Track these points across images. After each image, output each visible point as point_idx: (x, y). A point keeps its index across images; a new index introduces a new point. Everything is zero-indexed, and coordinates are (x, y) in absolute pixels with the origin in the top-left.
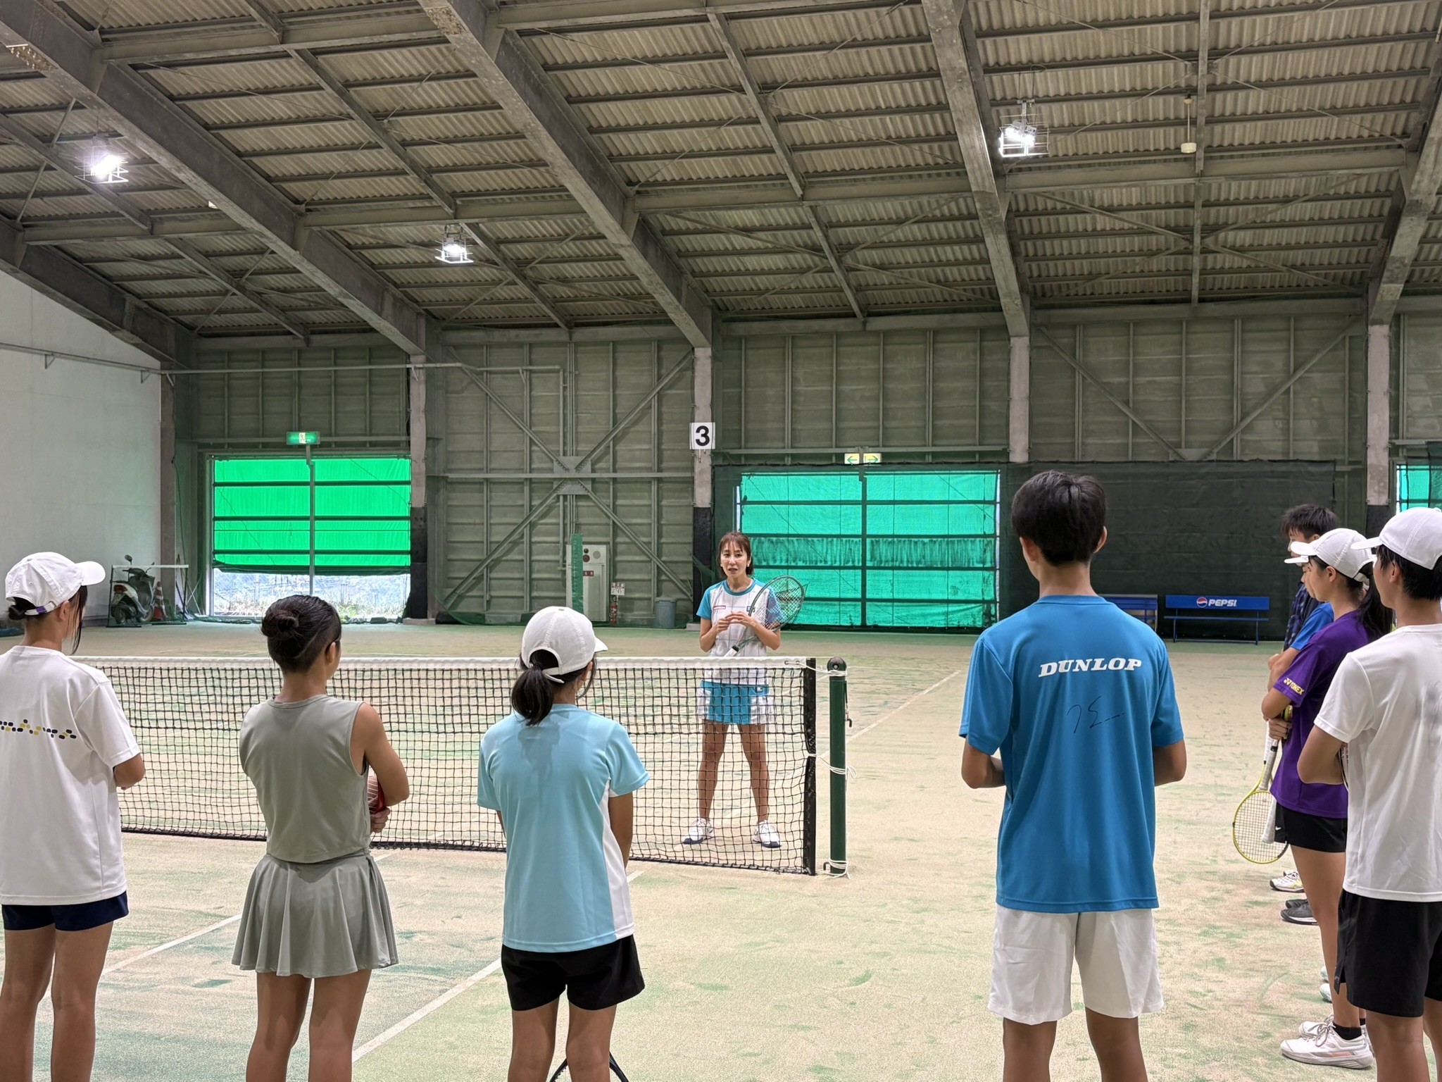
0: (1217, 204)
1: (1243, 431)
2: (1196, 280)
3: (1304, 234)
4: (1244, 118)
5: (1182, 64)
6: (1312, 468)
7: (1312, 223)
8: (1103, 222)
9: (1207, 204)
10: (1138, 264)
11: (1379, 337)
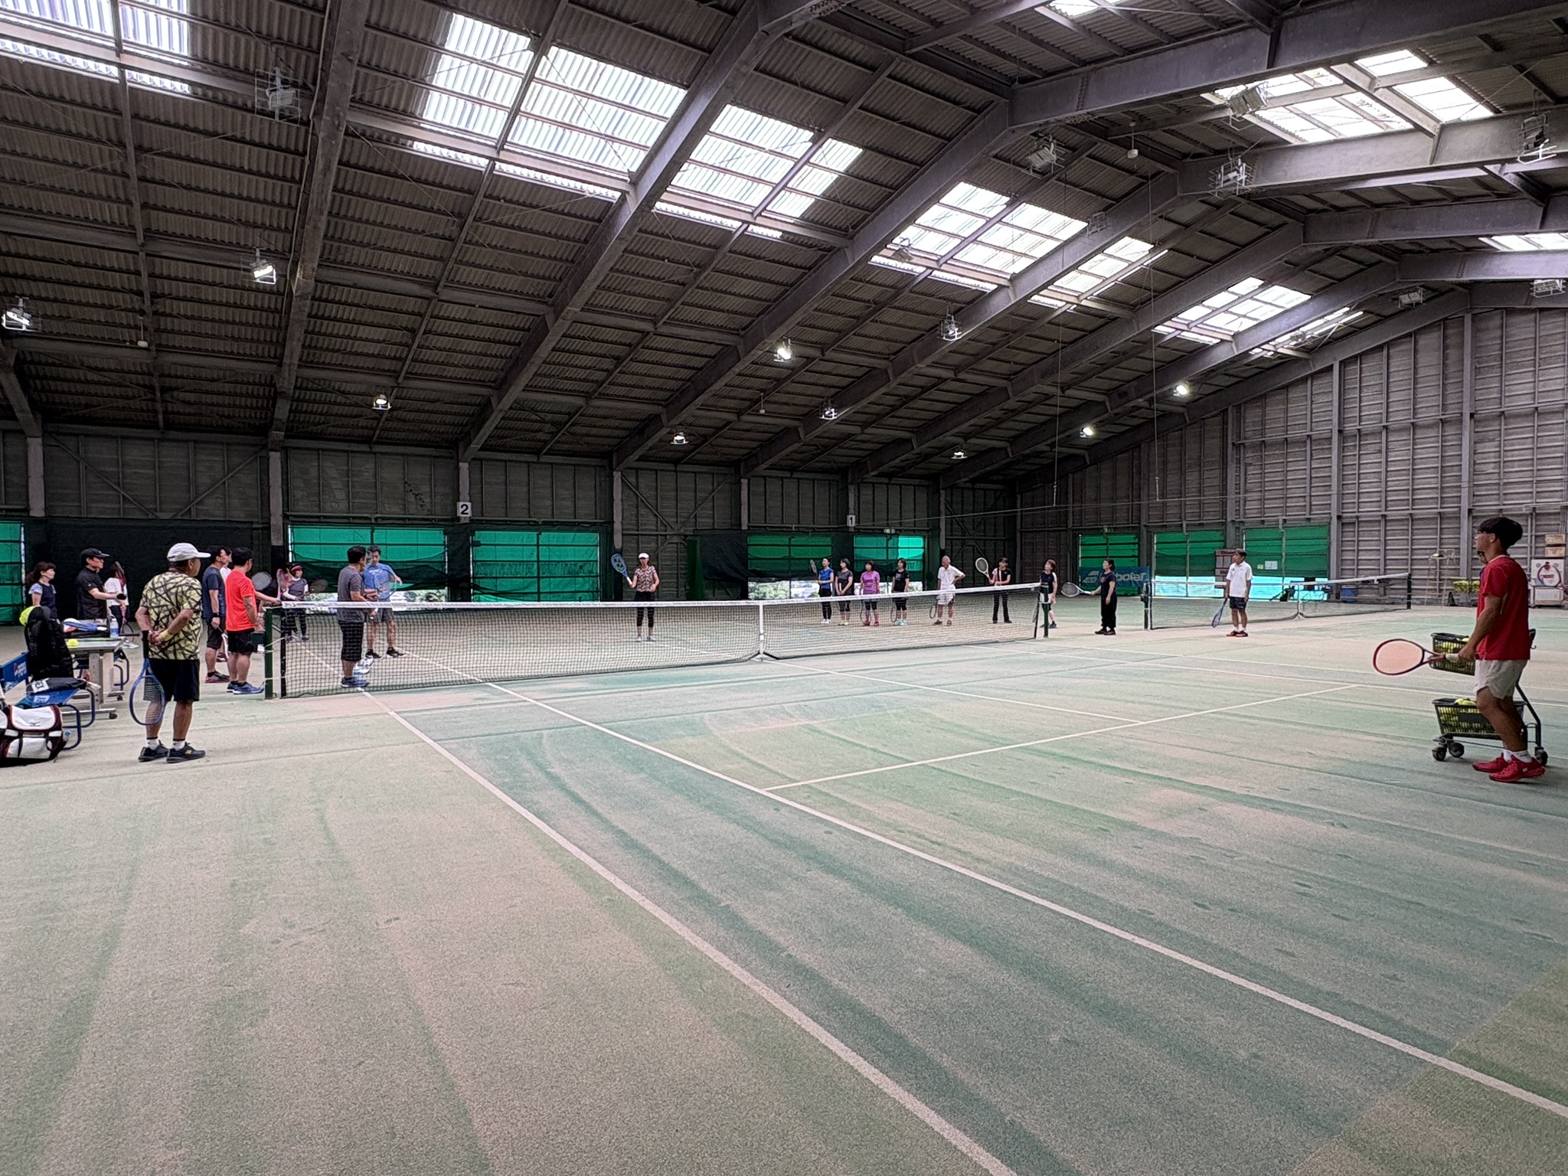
0: (169, 376)
1: (197, 504)
2: (161, 417)
3: (227, 400)
4: (179, 333)
5: (135, 297)
6: (239, 526)
7: (230, 394)
8: (91, 376)
9: (162, 375)
10: (121, 403)
11: (275, 458)
